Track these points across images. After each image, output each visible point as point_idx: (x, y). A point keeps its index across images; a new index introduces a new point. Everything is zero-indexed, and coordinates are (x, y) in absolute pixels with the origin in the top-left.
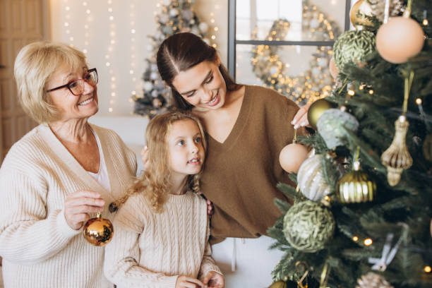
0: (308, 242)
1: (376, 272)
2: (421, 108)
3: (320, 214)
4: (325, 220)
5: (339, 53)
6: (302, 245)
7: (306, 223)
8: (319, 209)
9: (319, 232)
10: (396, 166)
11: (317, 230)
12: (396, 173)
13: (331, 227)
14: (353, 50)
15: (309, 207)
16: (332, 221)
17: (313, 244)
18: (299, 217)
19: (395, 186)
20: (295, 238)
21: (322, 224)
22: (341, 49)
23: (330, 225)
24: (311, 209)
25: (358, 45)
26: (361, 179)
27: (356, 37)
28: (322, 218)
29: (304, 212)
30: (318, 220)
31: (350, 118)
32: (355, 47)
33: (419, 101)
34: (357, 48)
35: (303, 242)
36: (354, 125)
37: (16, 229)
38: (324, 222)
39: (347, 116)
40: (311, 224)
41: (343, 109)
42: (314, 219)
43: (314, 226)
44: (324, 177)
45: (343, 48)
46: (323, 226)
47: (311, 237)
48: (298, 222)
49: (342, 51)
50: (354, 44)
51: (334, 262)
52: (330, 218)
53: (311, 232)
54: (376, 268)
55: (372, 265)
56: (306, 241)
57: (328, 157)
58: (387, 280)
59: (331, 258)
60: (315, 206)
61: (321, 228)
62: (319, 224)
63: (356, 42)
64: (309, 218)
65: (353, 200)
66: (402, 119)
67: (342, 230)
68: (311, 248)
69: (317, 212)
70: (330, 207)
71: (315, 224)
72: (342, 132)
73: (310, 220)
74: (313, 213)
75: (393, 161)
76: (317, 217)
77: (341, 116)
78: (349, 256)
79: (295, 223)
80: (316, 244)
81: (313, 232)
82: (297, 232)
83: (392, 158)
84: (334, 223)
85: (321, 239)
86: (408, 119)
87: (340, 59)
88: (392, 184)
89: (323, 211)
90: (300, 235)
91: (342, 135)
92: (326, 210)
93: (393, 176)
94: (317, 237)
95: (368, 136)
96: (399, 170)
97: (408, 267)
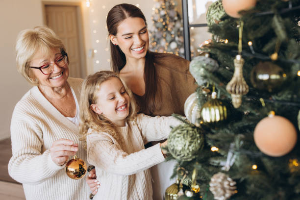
0: (182, 152)
1: (224, 172)
2: (251, 48)
3: (191, 132)
4: (194, 137)
5: (209, 16)
6: (178, 155)
7: (179, 139)
8: (190, 129)
9: (190, 145)
10: (235, 92)
11: (188, 144)
12: (237, 98)
13: (199, 141)
14: (217, 13)
15: (183, 127)
16: (200, 137)
17: (186, 155)
18: (175, 135)
19: (239, 108)
20: (173, 150)
21: (192, 139)
22: (210, 13)
23: (198, 140)
24: (184, 129)
25: (221, 10)
26: (218, 104)
27: (220, 4)
28: (191, 135)
29: (178, 131)
30: (188, 136)
31: (211, 62)
32: (219, 11)
33: (250, 43)
34: (221, 12)
35: (178, 153)
36: (214, 66)
37: (23, 159)
38: (193, 137)
39: (209, 60)
40: (183, 139)
41: (207, 55)
42: (186, 136)
43: (186, 141)
44: (199, 107)
45: (211, 12)
46: (192, 140)
47: (183, 150)
48: (174, 138)
49: (211, 14)
50: (218, 9)
51: (198, 166)
52: (198, 135)
53: (183, 146)
54: (223, 169)
55: (222, 166)
56: (180, 152)
57: (204, 92)
58: (230, 177)
59: (197, 163)
60: (187, 127)
61: (191, 143)
62: (189, 139)
63: (220, 7)
64: (181, 136)
65: (213, 120)
66: (238, 57)
67: (210, 144)
68: (185, 158)
69: (188, 131)
70: (200, 127)
71: (186, 140)
72: (204, 72)
73: (182, 137)
74: (185, 132)
75: (233, 89)
76: (187, 134)
77: (204, 60)
78: (213, 163)
79: (172, 140)
80: (188, 154)
81: (185, 145)
82: (174, 145)
83: (232, 86)
84: (202, 138)
85: (191, 150)
86: (243, 57)
87: (210, 20)
88: (236, 106)
89: (193, 130)
90: (176, 148)
91: (204, 75)
92: (195, 130)
93: (236, 100)
94: (188, 149)
95: (222, 74)
96: (239, 96)
97: (241, 166)
